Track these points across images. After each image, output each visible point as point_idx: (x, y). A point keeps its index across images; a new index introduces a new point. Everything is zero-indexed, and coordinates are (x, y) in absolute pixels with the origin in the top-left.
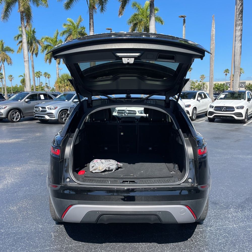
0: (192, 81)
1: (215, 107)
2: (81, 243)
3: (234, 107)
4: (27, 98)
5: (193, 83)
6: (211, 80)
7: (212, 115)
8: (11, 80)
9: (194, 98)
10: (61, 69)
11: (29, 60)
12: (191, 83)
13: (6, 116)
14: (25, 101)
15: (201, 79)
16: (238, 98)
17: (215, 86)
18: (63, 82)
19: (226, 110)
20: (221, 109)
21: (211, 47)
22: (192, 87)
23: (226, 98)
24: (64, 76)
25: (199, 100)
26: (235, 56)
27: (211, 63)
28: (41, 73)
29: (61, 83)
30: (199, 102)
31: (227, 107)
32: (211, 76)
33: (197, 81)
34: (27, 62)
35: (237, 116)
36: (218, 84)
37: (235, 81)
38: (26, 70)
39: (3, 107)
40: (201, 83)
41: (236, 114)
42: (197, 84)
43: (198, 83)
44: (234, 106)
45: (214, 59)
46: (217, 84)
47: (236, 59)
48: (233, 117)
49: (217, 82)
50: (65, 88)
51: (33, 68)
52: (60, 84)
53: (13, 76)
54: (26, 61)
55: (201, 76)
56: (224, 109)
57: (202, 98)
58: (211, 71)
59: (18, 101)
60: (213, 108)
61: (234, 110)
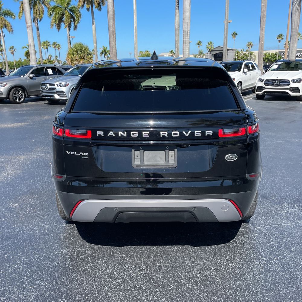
0: (236, 51)
1: (266, 80)
2: (96, 247)
3: (289, 81)
4: (32, 73)
5: (238, 52)
6: (260, 48)
7: (261, 92)
8: (13, 53)
9: (240, 70)
10: (73, 37)
11: (32, 26)
12: (235, 53)
13: (7, 96)
14: (29, 76)
15: (248, 47)
16: (295, 69)
17: (265, 56)
18: (76, 53)
19: (279, 84)
20: (273, 82)
21: (262, 4)
22: (236, 58)
23: (279, 69)
24: (77, 46)
25: (245, 72)
26: (292, 14)
27: (261, 26)
28: (49, 44)
29: (73, 55)
30: (246, 75)
31: (281, 81)
32: (261, 43)
33: (243, 50)
34: (31, 28)
35: (293, 91)
36: (269, 53)
37: (292, 47)
38: (29, 38)
39: (3, 85)
40: (247, 52)
41: (291, 89)
42: (242, 54)
43: (244, 53)
44: (290, 79)
45: (265, 20)
46: (267, 54)
47: (293, 18)
48: (287, 93)
49: (267, 51)
50: (79, 61)
51: (39, 37)
52: (73, 57)
53: (14, 48)
54: (29, 27)
55: (247, 44)
56: (276, 83)
57: (249, 70)
58: (261, 36)
59: (21, 76)
60: (262, 81)
61: (290, 84)
